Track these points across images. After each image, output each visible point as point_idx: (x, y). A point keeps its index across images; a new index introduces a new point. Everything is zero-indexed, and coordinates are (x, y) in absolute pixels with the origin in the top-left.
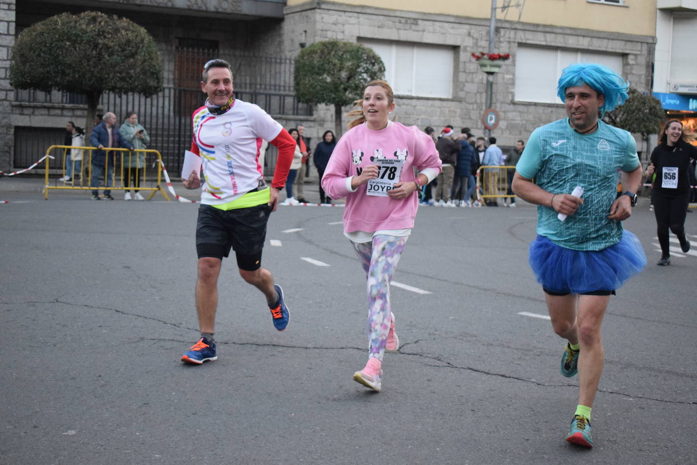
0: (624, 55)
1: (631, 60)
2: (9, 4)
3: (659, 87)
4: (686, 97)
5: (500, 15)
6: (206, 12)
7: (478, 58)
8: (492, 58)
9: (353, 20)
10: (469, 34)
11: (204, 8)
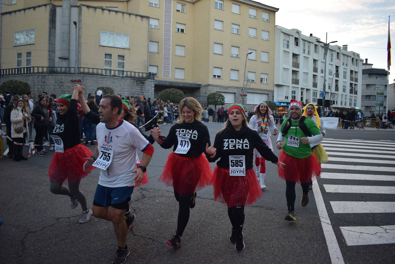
0: (268, 94)
1: (269, 95)
2: (153, 86)
3: (275, 101)
4: (280, 103)
5: (245, 87)
6: (186, 87)
7: (241, 96)
8: (244, 95)
9: (215, 88)
10: (237, 90)
11: (185, 86)
